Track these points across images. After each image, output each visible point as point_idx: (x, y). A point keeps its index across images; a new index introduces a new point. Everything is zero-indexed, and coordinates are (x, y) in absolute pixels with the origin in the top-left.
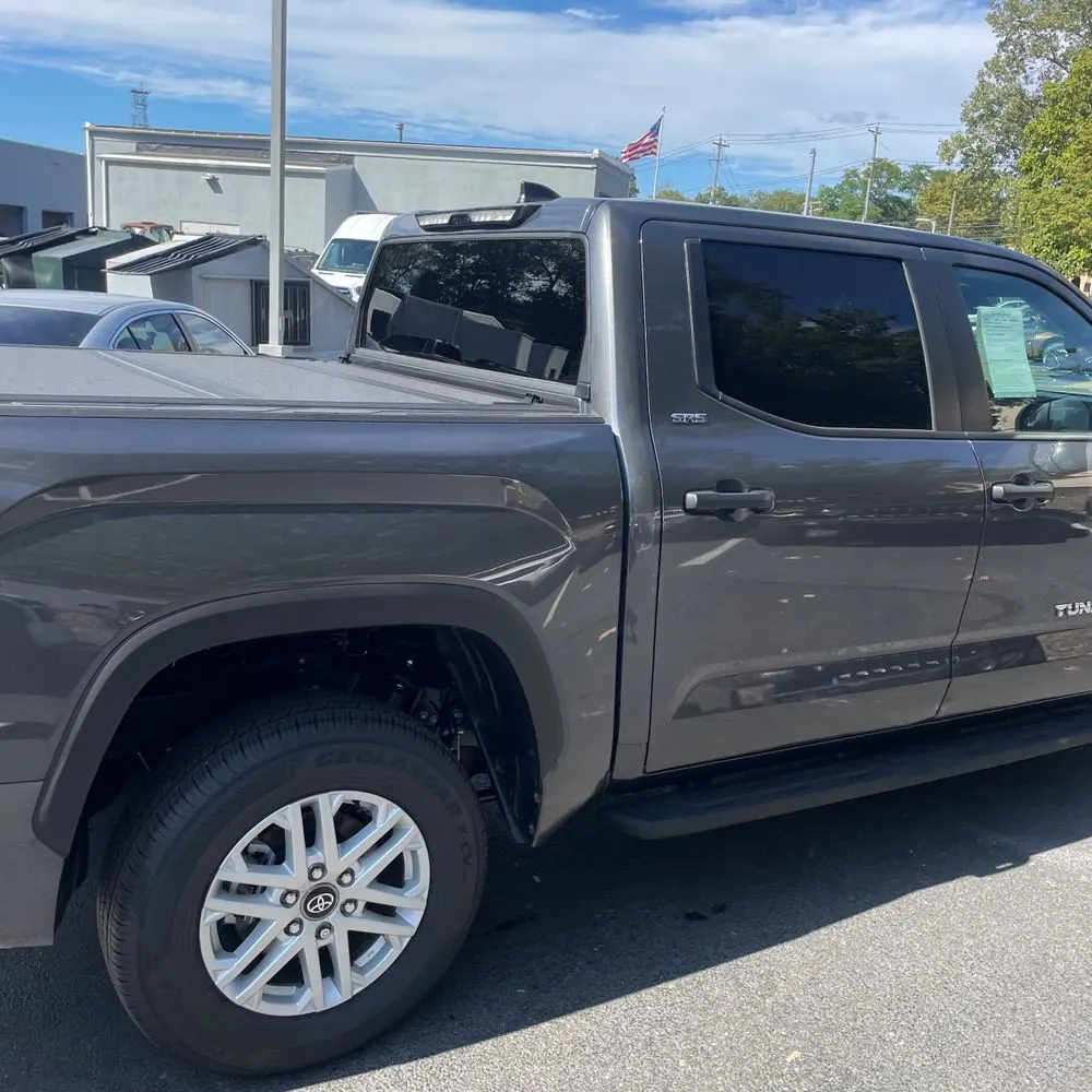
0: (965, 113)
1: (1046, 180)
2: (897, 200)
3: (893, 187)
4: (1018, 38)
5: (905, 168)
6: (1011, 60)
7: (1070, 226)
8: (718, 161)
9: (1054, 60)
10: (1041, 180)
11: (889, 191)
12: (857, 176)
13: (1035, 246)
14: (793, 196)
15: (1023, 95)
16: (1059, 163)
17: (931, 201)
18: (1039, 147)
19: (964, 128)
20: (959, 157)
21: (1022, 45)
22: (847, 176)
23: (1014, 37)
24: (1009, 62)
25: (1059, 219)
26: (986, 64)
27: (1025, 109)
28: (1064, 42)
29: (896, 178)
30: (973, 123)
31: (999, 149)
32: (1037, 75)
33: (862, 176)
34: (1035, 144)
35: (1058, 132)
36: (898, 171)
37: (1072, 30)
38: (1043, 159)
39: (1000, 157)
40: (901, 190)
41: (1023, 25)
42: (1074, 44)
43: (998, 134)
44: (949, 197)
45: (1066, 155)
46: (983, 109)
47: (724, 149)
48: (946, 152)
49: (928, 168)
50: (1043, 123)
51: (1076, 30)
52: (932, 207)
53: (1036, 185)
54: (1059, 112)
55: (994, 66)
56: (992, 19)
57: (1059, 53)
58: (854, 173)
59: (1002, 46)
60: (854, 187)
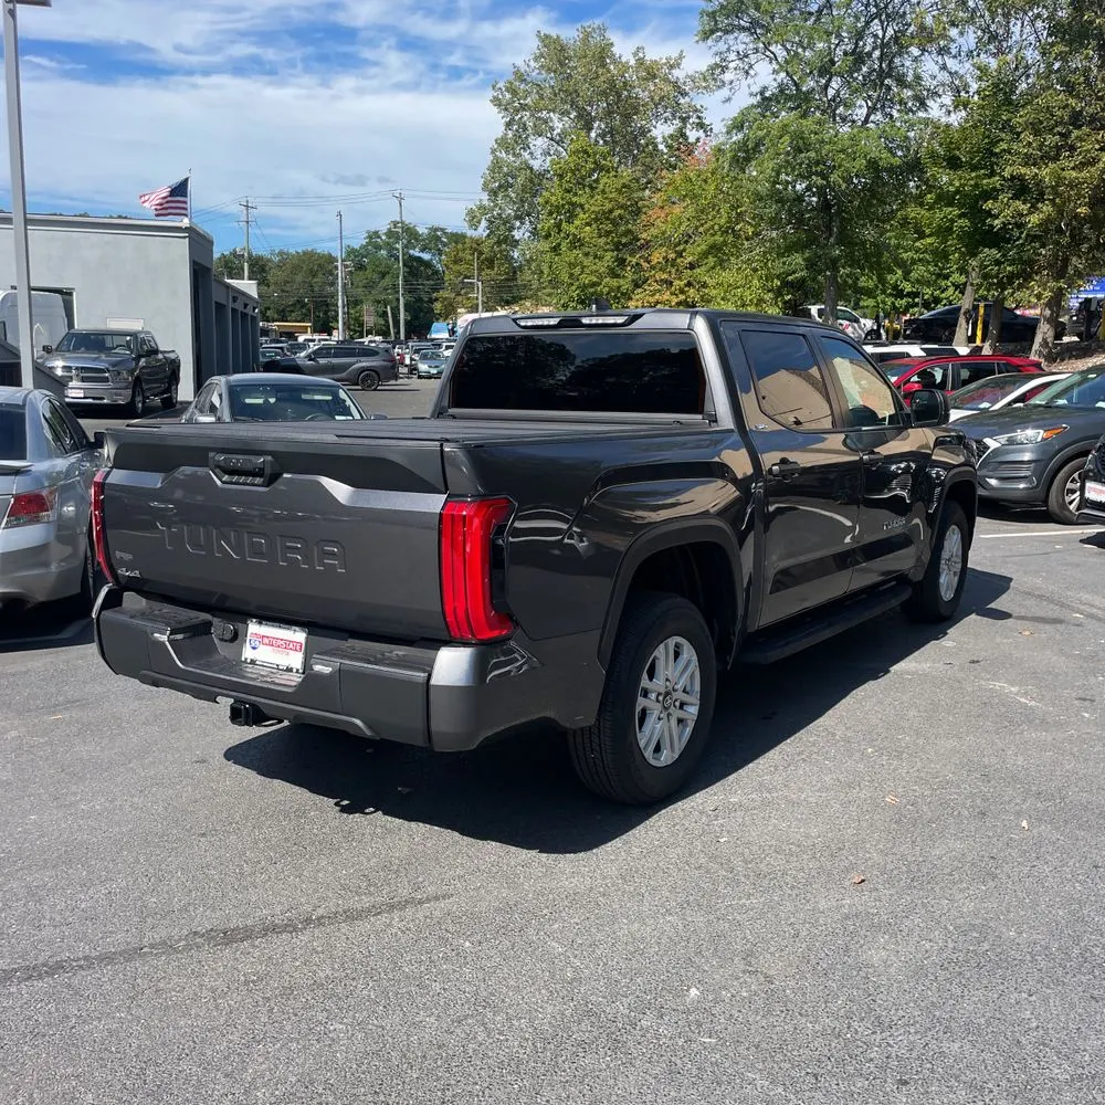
0: (485, 185)
1: (563, 244)
2: (419, 259)
3: (414, 248)
4: (520, 118)
5: (422, 230)
6: (517, 136)
7: (594, 285)
8: (247, 222)
9: (552, 139)
10: (559, 244)
11: (411, 252)
12: (379, 237)
13: (562, 302)
14: (321, 256)
15: (531, 169)
16: (573, 230)
17: (455, 262)
18: (554, 216)
19: (485, 197)
20: (484, 224)
21: (525, 125)
22: (370, 237)
23: (517, 118)
24: (515, 140)
25: (586, 279)
26: (496, 141)
27: (536, 181)
28: (558, 124)
29: (417, 240)
30: (494, 193)
31: (518, 217)
32: (540, 151)
33: (384, 237)
34: (551, 214)
35: (568, 203)
36: (417, 233)
37: (563, 113)
38: (558, 226)
39: (518, 224)
40: (422, 251)
41: (524, 107)
42: (567, 126)
43: (515, 203)
44: (471, 258)
45: (577, 222)
46: (500, 181)
47: (250, 210)
48: (473, 220)
49: (442, 230)
50: (553, 193)
51: (565, 113)
52: (456, 267)
53: (556, 249)
54: (567, 186)
55: (502, 143)
56: (496, 102)
57: (555, 132)
58: (376, 234)
59: (508, 125)
60: (378, 248)
